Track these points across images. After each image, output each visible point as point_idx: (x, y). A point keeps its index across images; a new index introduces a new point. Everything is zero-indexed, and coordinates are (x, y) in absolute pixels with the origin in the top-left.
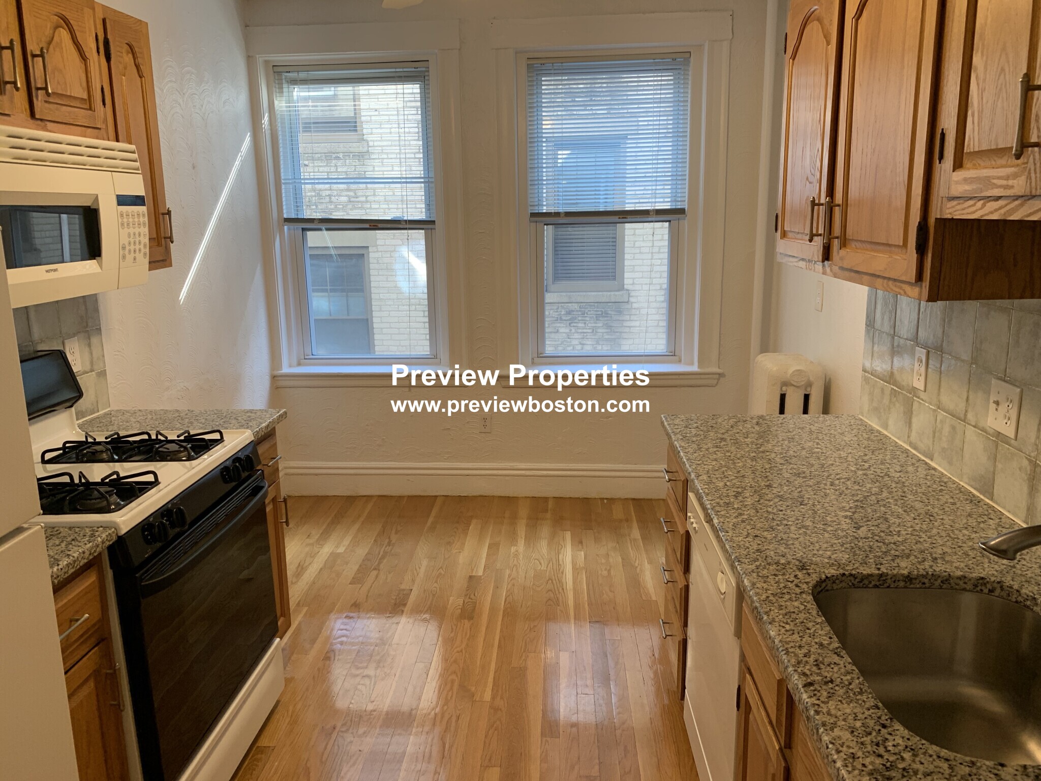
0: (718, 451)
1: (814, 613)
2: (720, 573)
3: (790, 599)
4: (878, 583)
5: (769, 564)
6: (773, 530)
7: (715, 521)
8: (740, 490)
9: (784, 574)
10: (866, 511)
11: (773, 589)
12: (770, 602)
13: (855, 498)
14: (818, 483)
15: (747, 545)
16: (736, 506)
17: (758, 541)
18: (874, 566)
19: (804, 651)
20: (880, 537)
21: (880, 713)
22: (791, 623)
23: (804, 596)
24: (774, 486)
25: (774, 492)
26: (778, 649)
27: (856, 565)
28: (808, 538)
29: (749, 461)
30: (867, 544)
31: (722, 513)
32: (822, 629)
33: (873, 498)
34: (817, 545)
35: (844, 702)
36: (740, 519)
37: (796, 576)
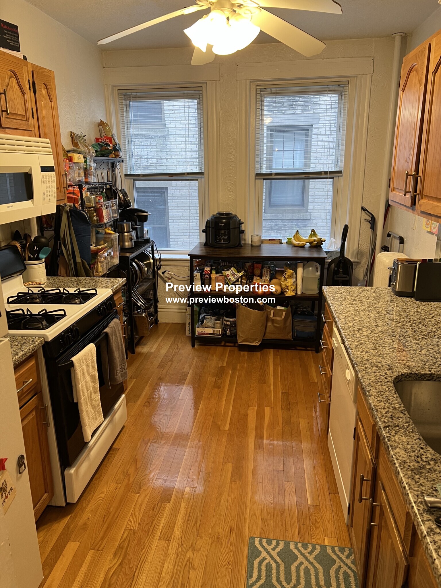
0: (351, 306)
1: (393, 392)
2: (347, 370)
3: (381, 385)
4: (429, 378)
5: (372, 367)
6: (377, 349)
7: (346, 343)
8: (361, 328)
9: (379, 372)
10: (428, 341)
11: (373, 379)
12: (371, 386)
13: (422, 334)
14: (404, 325)
15: (362, 356)
16: (358, 336)
17: (368, 354)
18: (428, 369)
19: (386, 410)
20: (433, 354)
21: (421, 442)
22: (381, 397)
23: (389, 383)
24: (380, 326)
25: (379, 329)
26: (373, 409)
27: (418, 369)
28: (394, 354)
29: (367, 312)
30: (426, 358)
31: (350, 339)
32: (396, 400)
33: (433, 334)
34: (399, 357)
35: (403, 436)
36: (359, 343)
37: (386, 373)
